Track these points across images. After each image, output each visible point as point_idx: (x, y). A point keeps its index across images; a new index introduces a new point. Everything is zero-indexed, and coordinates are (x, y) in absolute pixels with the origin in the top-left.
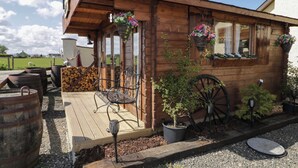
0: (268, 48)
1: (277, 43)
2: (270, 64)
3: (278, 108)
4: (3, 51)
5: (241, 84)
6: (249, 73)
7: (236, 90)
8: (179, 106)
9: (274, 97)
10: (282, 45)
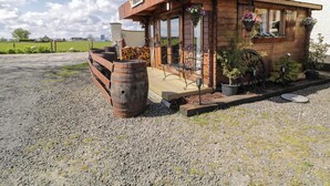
0: (294, 28)
1: (301, 25)
2: (296, 41)
3: (301, 76)
4: (26, 36)
5: (273, 57)
6: (280, 48)
7: (270, 61)
8: (235, 70)
9: (300, 65)
10: (306, 26)
